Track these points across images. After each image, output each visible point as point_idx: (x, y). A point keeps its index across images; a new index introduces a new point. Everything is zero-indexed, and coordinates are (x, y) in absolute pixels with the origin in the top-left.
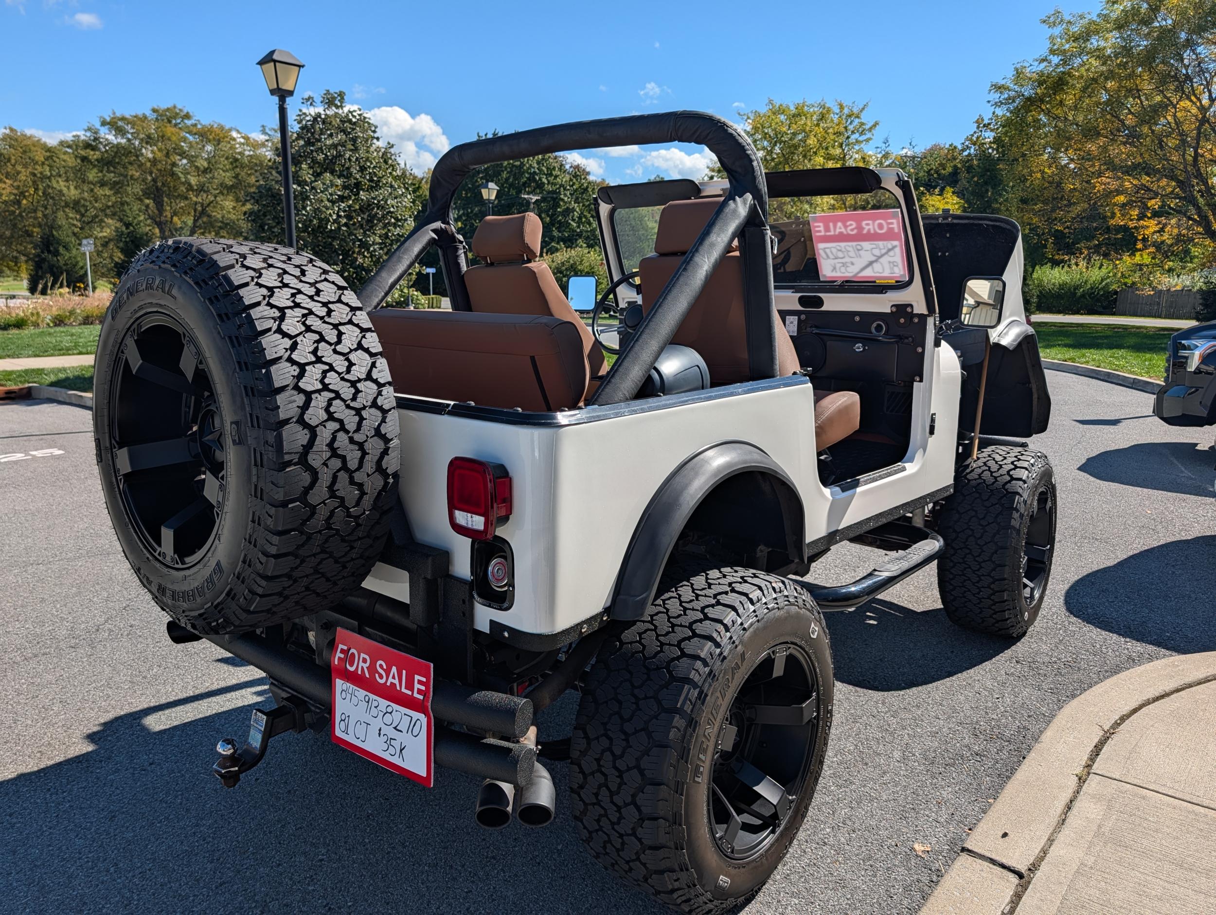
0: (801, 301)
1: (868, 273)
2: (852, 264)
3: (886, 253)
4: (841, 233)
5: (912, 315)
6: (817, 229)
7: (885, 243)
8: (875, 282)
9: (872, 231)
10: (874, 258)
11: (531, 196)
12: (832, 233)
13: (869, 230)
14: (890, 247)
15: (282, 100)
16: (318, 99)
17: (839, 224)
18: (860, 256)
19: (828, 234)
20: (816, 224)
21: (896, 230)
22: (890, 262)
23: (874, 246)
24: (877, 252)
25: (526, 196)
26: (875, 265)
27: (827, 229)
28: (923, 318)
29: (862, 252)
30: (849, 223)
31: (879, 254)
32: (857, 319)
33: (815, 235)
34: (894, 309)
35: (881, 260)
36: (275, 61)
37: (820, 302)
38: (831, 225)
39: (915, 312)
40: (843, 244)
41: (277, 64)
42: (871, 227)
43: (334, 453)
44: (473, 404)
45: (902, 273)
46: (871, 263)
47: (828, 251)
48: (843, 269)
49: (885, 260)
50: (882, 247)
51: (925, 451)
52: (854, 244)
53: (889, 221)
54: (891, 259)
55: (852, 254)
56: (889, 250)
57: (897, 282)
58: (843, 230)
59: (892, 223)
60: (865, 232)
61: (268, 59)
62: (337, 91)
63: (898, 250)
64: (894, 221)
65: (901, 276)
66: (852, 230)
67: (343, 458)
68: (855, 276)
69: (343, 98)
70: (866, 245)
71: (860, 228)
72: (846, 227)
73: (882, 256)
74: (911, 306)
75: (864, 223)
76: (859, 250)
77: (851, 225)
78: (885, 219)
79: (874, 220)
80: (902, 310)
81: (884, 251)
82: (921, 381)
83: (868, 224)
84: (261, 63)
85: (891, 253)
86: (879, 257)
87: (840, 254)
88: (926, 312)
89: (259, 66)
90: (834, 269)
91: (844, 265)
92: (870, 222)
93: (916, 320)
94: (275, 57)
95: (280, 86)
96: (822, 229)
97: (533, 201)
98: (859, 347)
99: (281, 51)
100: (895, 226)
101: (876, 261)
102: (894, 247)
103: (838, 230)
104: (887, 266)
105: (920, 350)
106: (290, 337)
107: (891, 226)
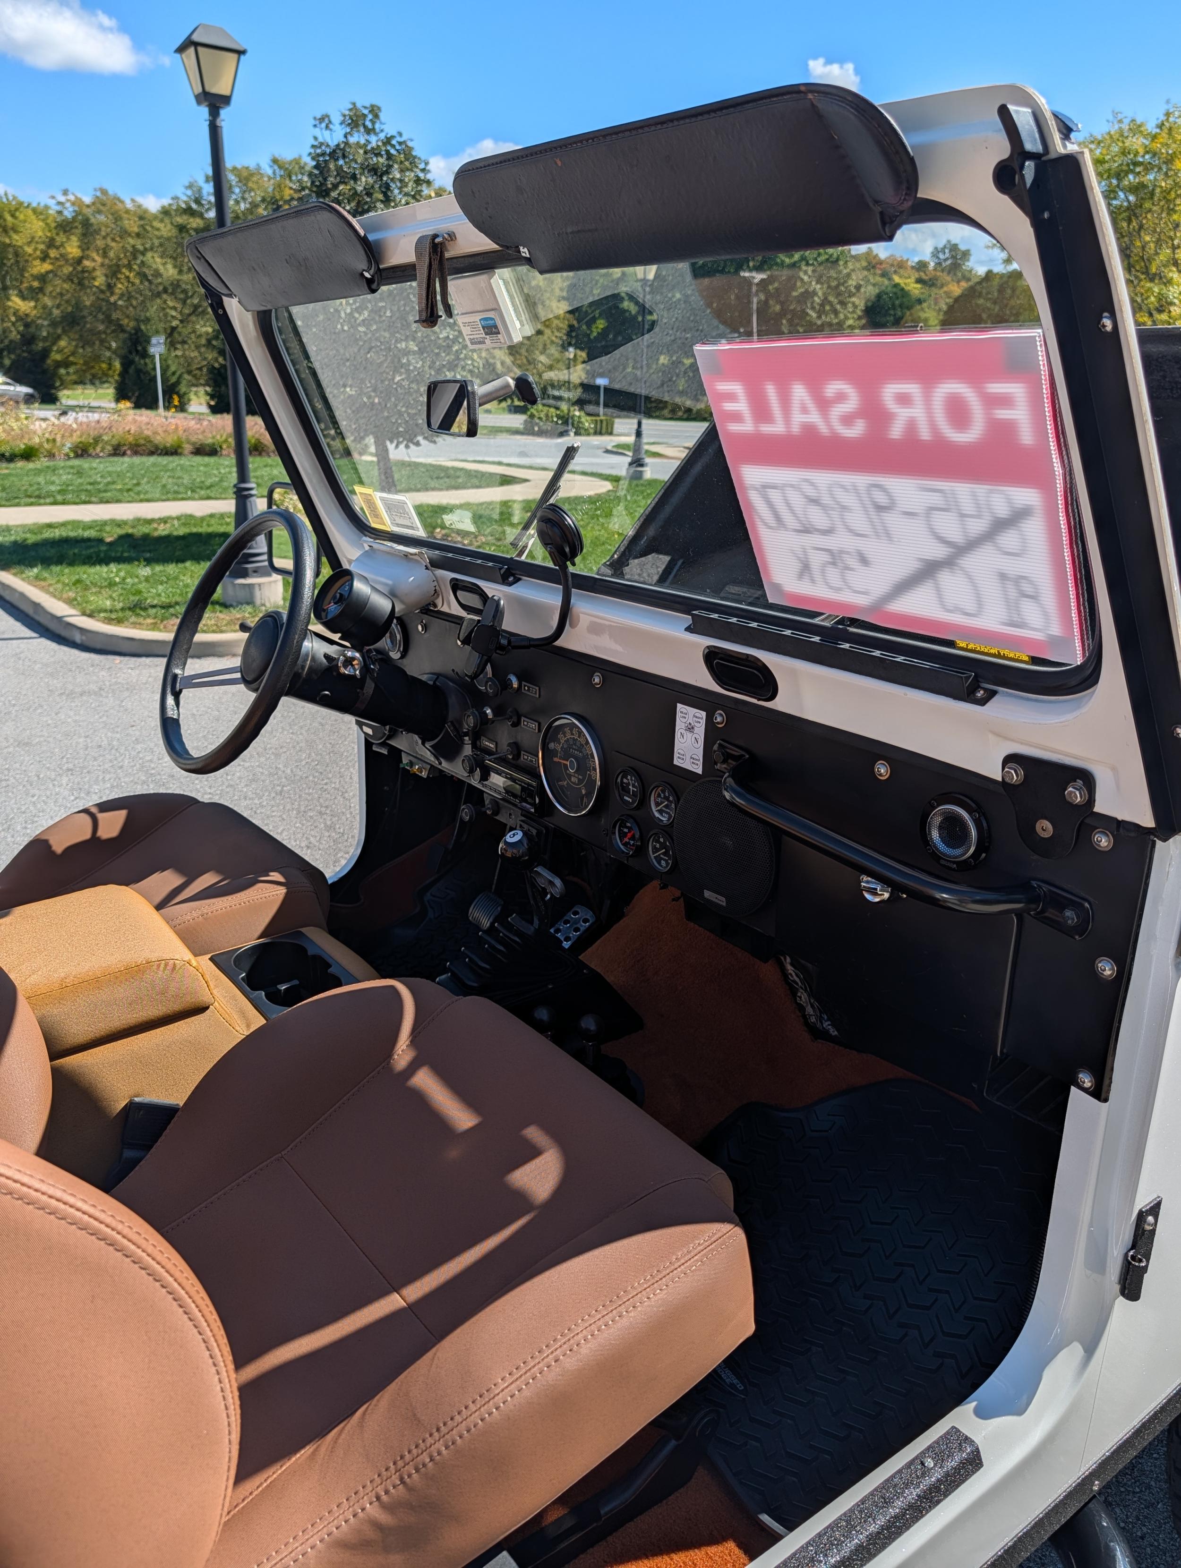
0: (714, 661)
1: (924, 606)
2: (864, 561)
3: (989, 535)
4: (809, 430)
5: (1090, 817)
6: (729, 406)
7: (982, 489)
8: (951, 644)
9: (925, 434)
10: (938, 552)
11: (754, 274)
12: (777, 428)
13: (911, 426)
14: (1002, 510)
15: (214, 112)
16: (336, 119)
17: (799, 392)
18: (888, 535)
19: (767, 429)
20: (724, 387)
21: (1026, 437)
22: (1003, 577)
23: (936, 499)
24: (949, 529)
25: (747, 274)
26: (945, 577)
27: (761, 412)
28: (1136, 838)
29: (892, 520)
30: (832, 388)
31: (955, 534)
32: (882, 772)
33: (727, 430)
34: (1015, 776)
35: (970, 562)
36: (196, 44)
37: (765, 682)
38: (771, 391)
39: (1097, 809)
40: (823, 479)
41: (200, 49)
42: (917, 412)
45: (1056, 629)
46: (931, 569)
47: (775, 496)
48: (833, 575)
49: (983, 564)
50: (968, 507)
51: (1090, 1350)
52: (862, 480)
53: (996, 388)
54: (1013, 567)
55: (858, 520)
56: (1000, 525)
57: (1035, 660)
58: (814, 418)
59: (1005, 401)
60: (896, 431)
61: (189, 44)
62: (368, 105)
64: (1016, 390)
65: (1053, 641)
66: (847, 420)
68: (876, 607)
69: (376, 116)
70: (906, 490)
71: (875, 411)
72: (824, 404)
73: (971, 545)
74: (1086, 778)
75: (890, 391)
76: (880, 508)
77: (841, 397)
80: (1047, 784)
81: (977, 527)
82: (1100, 1093)
83: (904, 400)
84: (181, 49)
85: (1009, 539)
86: (961, 550)
87: (817, 518)
88: (1147, 821)
89: (178, 56)
90: (809, 566)
91: (835, 558)
92: (913, 388)
93: (1105, 841)
94: (196, 38)
95: (207, 89)
96: (741, 406)
97: (756, 281)
98: (874, 887)
99: (206, 27)
100: (1021, 413)
101: (949, 563)
102: (1018, 516)
103: (798, 419)
104: (991, 589)
105: (1108, 967)
107: (1003, 414)
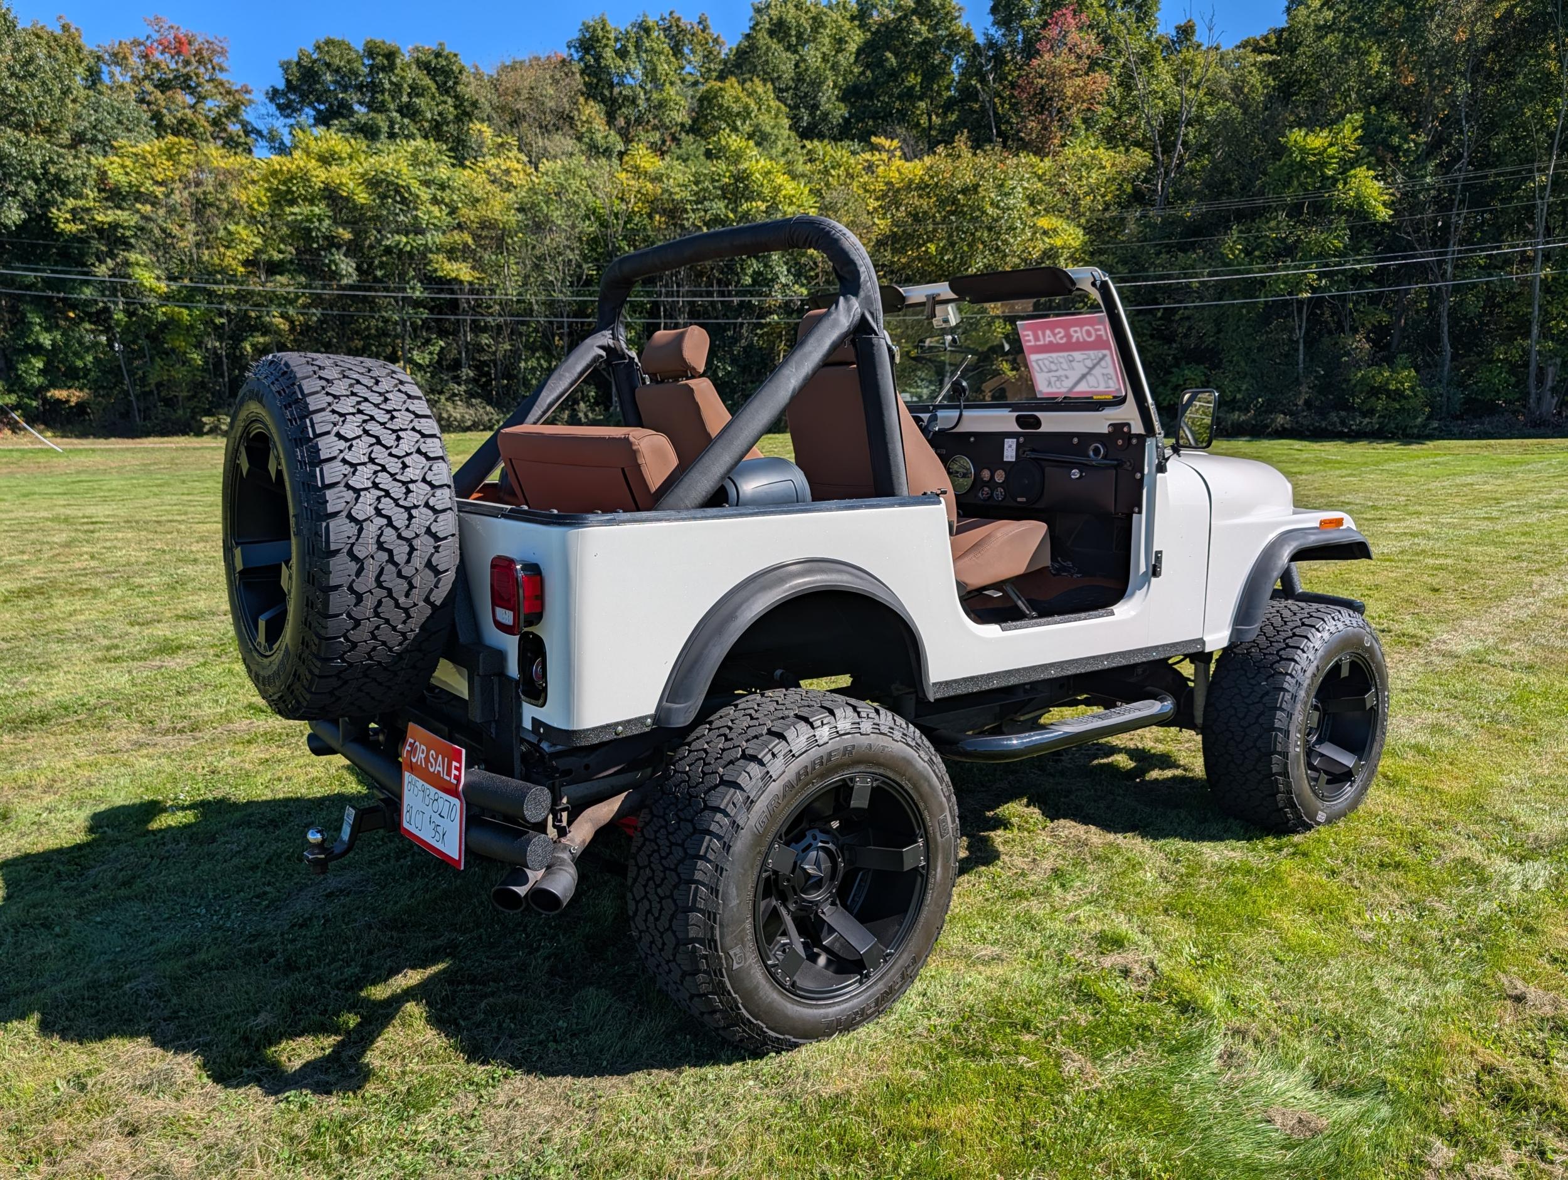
0: (1019, 420)
1: (1083, 388)
2: (1066, 378)
3: (1098, 363)
4: (1051, 342)
5: (1130, 436)
6: (1027, 339)
7: (1095, 352)
8: (1091, 398)
9: (1081, 340)
10: (1085, 370)
12: (1042, 343)
13: (1078, 338)
14: (1101, 357)
17: (1048, 332)
18: (1073, 368)
19: (1038, 343)
20: (1024, 333)
21: (1104, 338)
22: (1103, 375)
23: (1085, 356)
24: (1089, 363)
26: (1088, 378)
27: (1037, 339)
28: (1141, 439)
29: (1074, 364)
30: (1057, 331)
31: (1090, 365)
32: (1075, 440)
33: (1025, 345)
34: (1111, 430)
35: (1094, 372)
37: (1037, 423)
38: (1038, 333)
39: (1131, 433)
40: (1054, 355)
42: (1079, 334)
43: (380, 546)
44: (525, 507)
45: (1116, 387)
46: (1084, 376)
47: (1041, 363)
48: (1058, 384)
49: (1097, 371)
50: (1092, 357)
51: (1146, 592)
52: (1065, 354)
53: (1097, 327)
54: (1105, 371)
55: (1065, 366)
56: (1101, 359)
57: (1112, 397)
58: (1052, 339)
59: (1098, 330)
60: (1074, 340)
63: (1108, 359)
64: (1100, 327)
65: (1117, 391)
66: (1061, 339)
67: (390, 552)
68: (1071, 391)
70: (1077, 355)
71: (1068, 336)
72: (1055, 335)
73: (1094, 367)
74: (1128, 425)
75: (1072, 330)
76: (1070, 361)
77: (1059, 333)
78: (1092, 325)
79: (1081, 327)
80: (1119, 429)
81: (1095, 362)
82: (1140, 512)
83: (1076, 332)
85: (1103, 363)
86: (1091, 369)
87: (1053, 367)
88: (1143, 434)
90: (1050, 383)
91: (1059, 378)
92: (1077, 329)
93: (1134, 441)
96: (1031, 338)
98: (1075, 473)
100: (1102, 332)
101: (1089, 373)
102: (1104, 356)
103: (1047, 340)
104: (1101, 379)
105: (1138, 476)
106: (346, 440)
107: (1098, 334)
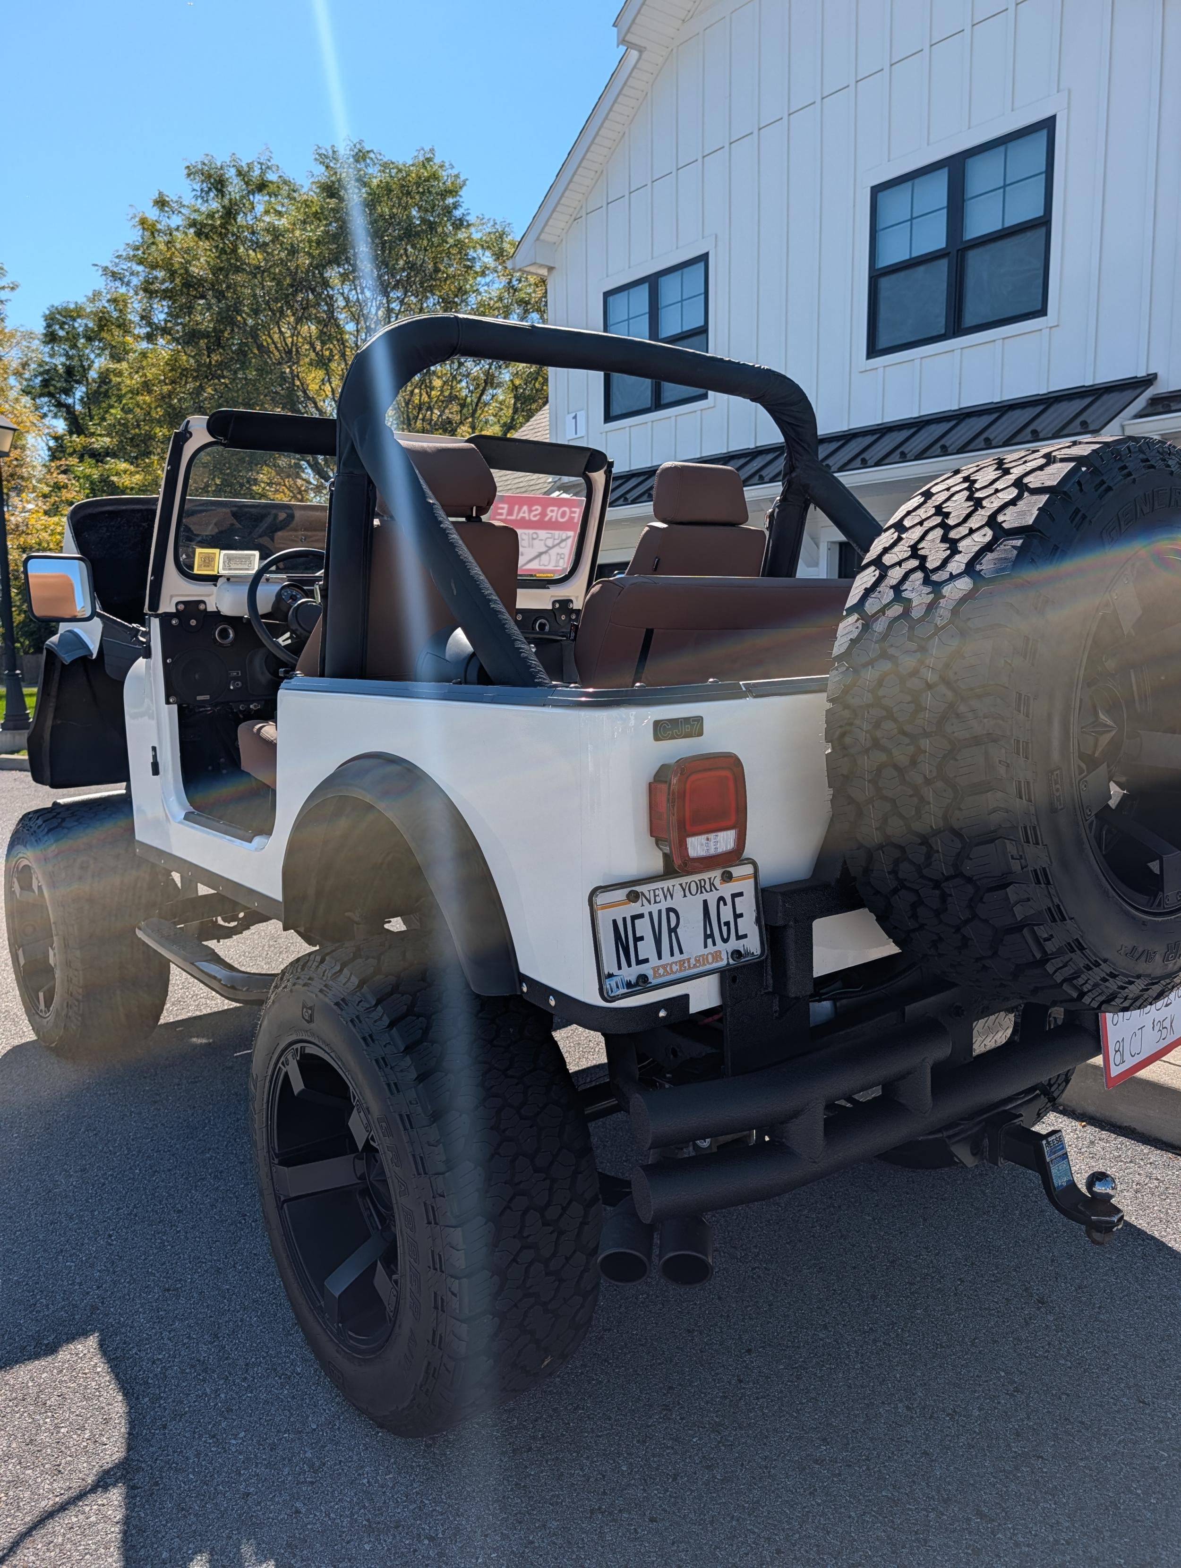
1: (535, 566)
3: (558, 545)
4: (523, 518)
6: (501, 511)
7: (561, 532)
9: (553, 520)
10: (544, 549)
12: (513, 518)
13: (551, 517)
19: (509, 518)
21: (576, 521)
22: (558, 554)
23: (549, 535)
24: (550, 543)
26: (543, 556)
27: (510, 513)
29: (535, 542)
30: (535, 507)
31: (550, 545)
35: (550, 552)
38: (516, 507)
42: (554, 514)
45: (565, 565)
46: (540, 555)
49: (553, 552)
52: (531, 531)
53: (574, 509)
56: (563, 541)
58: (526, 515)
59: (574, 512)
60: (547, 519)
65: (563, 569)
66: (535, 516)
70: (543, 534)
72: (530, 511)
73: (554, 547)
74: (571, 601)
76: (533, 539)
77: (536, 510)
78: (570, 507)
79: (560, 507)
80: (562, 605)
81: (557, 542)
83: (552, 511)
85: (563, 545)
86: (550, 548)
92: (555, 509)
96: (505, 511)
101: (545, 553)
102: (568, 538)
103: (521, 515)
104: (553, 559)
